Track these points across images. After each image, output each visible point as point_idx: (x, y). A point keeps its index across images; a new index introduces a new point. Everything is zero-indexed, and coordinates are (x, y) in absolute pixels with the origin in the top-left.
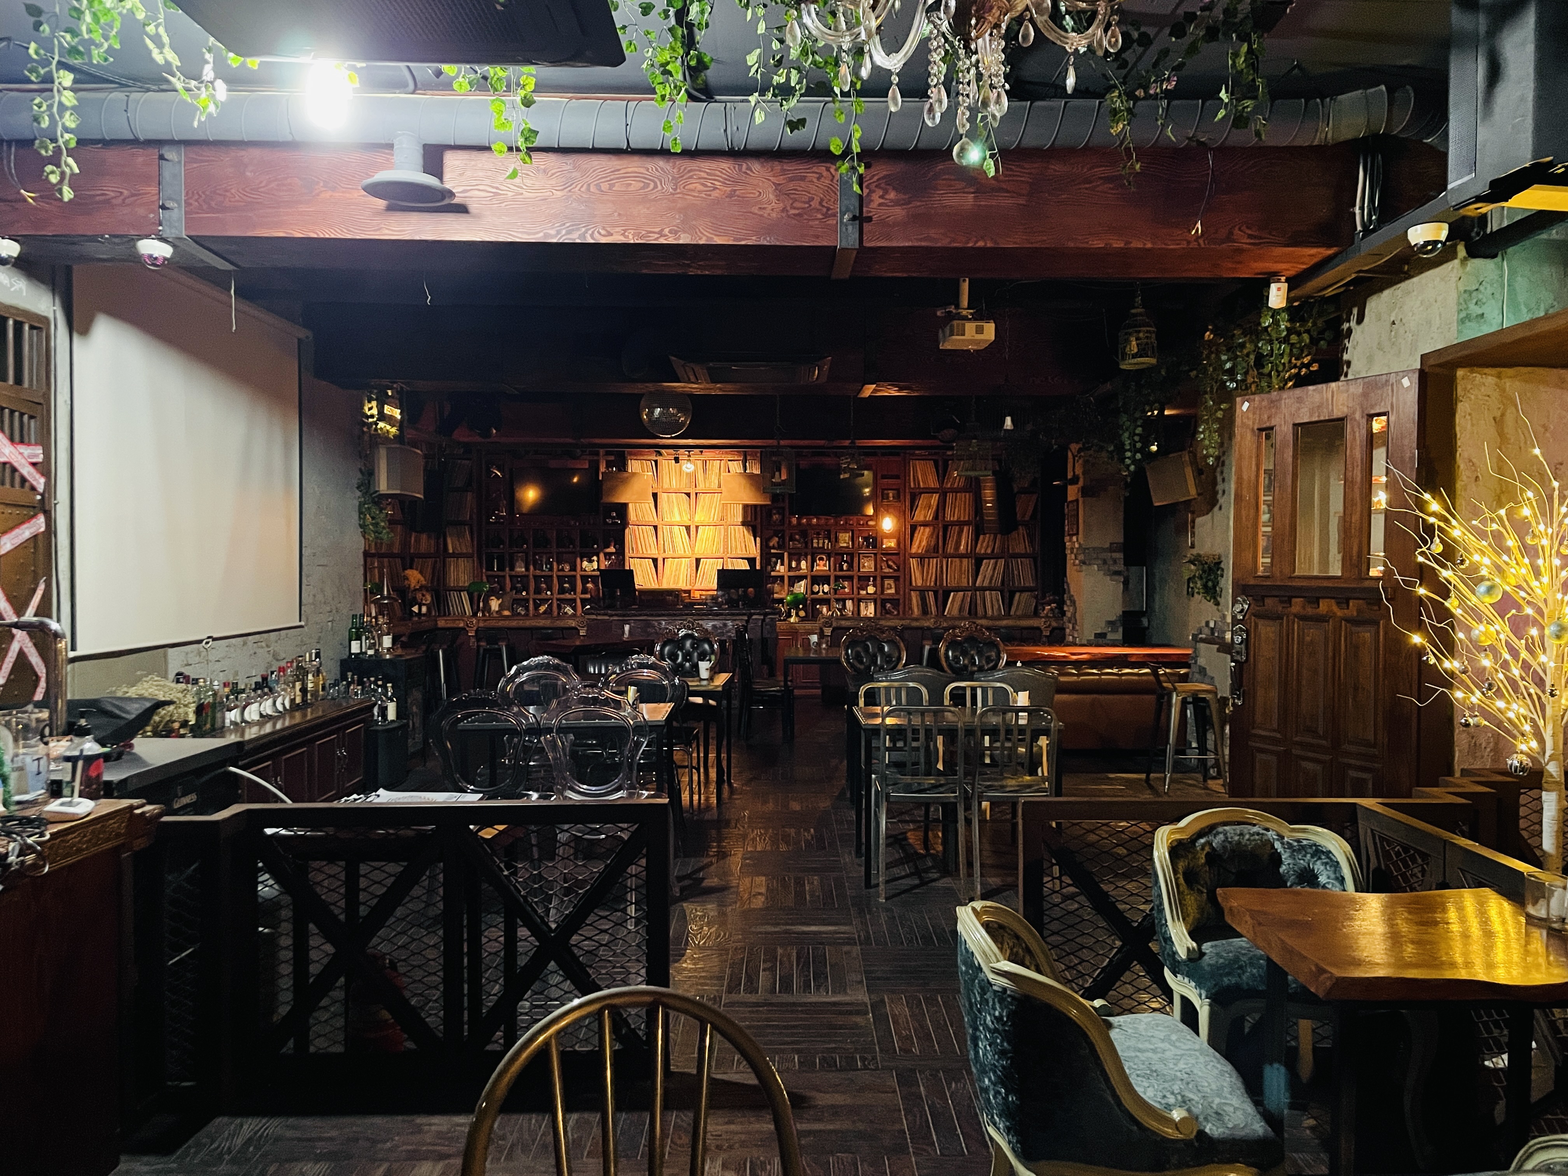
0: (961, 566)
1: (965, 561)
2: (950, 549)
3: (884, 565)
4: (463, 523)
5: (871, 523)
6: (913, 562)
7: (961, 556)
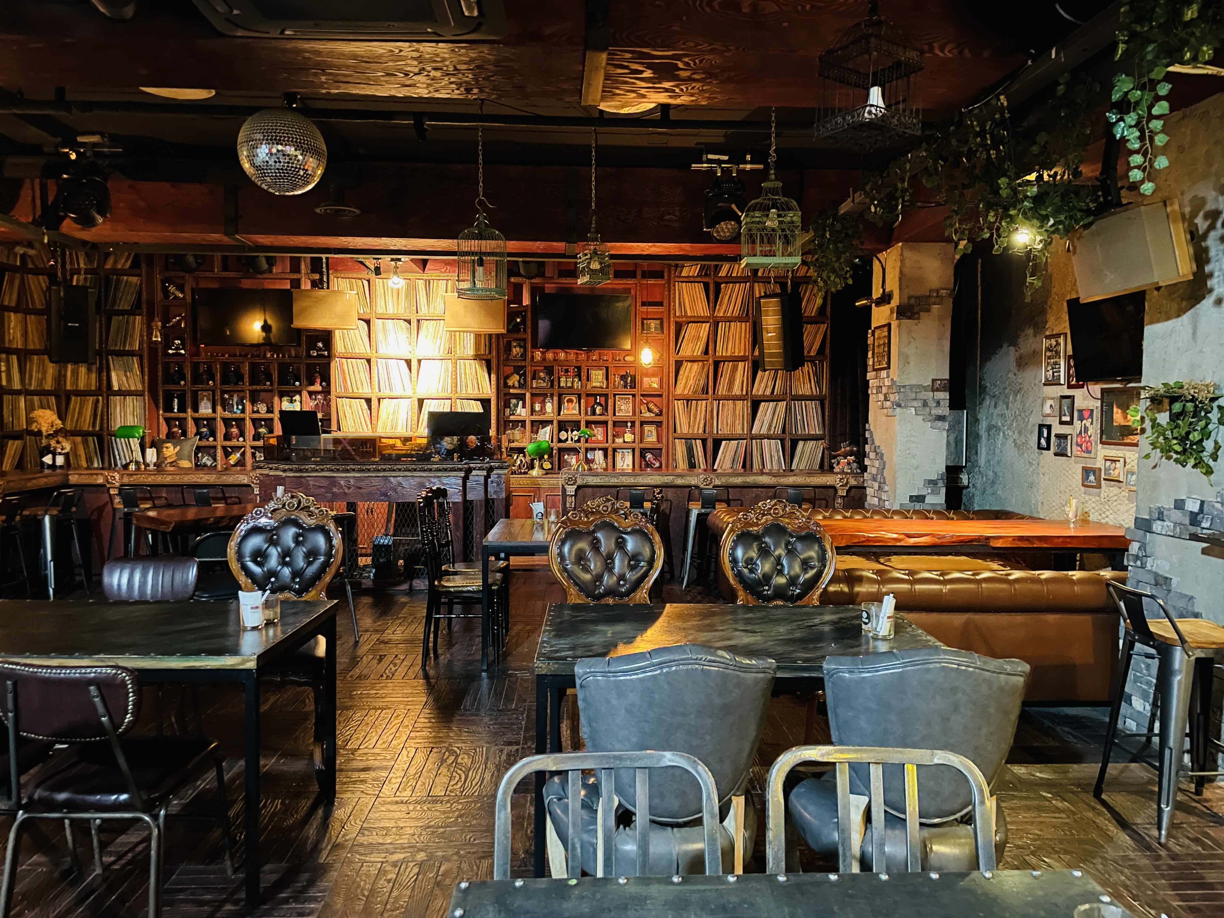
0: (734, 409)
1: (739, 403)
2: (722, 390)
3: (644, 408)
4: (131, 354)
5: (628, 358)
6: (679, 406)
7: (735, 399)
